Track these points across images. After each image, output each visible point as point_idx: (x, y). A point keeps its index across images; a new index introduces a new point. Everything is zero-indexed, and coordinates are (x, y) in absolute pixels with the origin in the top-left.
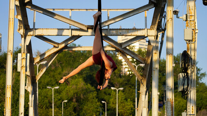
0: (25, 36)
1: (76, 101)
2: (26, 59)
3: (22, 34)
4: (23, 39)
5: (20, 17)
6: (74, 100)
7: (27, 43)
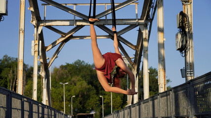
0: (37, 26)
1: (82, 97)
2: (39, 45)
3: (35, 25)
4: (36, 29)
5: (32, 9)
6: (80, 96)
7: (39, 32)
